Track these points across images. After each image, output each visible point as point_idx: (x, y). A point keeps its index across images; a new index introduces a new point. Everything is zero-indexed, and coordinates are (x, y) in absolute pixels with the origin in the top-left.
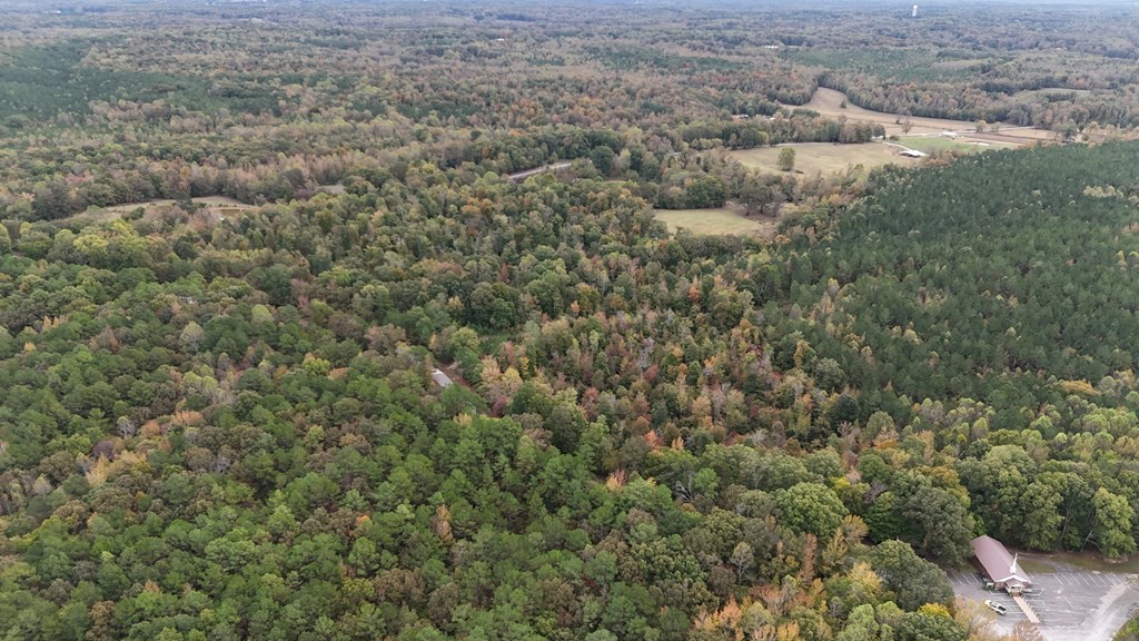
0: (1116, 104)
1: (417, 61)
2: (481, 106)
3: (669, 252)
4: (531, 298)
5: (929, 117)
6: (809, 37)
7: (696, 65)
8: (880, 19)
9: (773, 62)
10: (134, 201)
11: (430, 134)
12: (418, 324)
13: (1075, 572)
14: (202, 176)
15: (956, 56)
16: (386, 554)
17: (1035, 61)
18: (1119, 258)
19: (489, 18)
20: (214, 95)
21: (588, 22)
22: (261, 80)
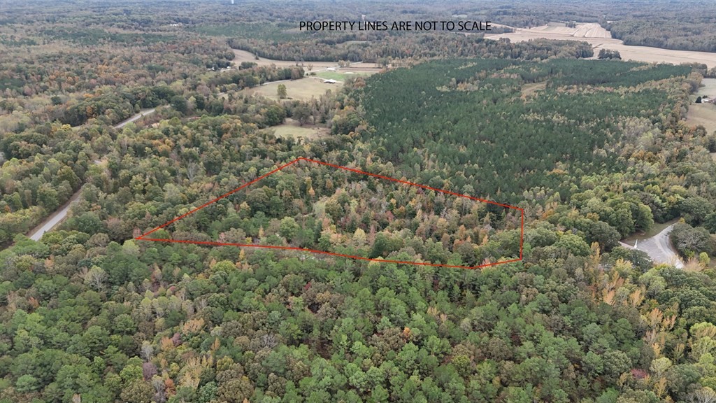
0: (391, 47)
2: (22, 79)
4: (287, 192)
6: (189, 18)
15: (287, 26)
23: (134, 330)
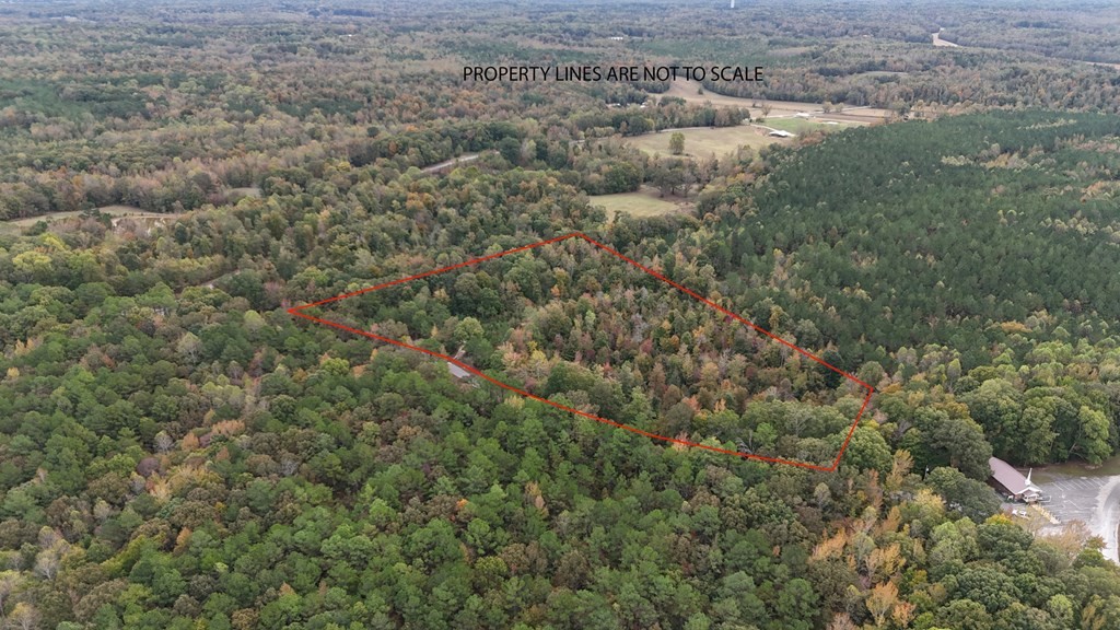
0: (935, 84)
1: (271, 59)
2: (362, 102)
3: (618, 235)
4: (513, 285)
5: (780, 100)
6: (648, 29)
7: (555, 57)
8: (702, 11)
9: (625, 52)
10: (28, 216)
11: (326, 133)
12: (415, 317)
13: (1068, 479)
14: (98, 185)
15: (785, 44)
16: (500, 533)
17: (854, 47)
18: (1000, 217)
19: (324, 14)
20: (68, 99)
21: (429, 17)
22: (115, 82)
23: (173, 417)
